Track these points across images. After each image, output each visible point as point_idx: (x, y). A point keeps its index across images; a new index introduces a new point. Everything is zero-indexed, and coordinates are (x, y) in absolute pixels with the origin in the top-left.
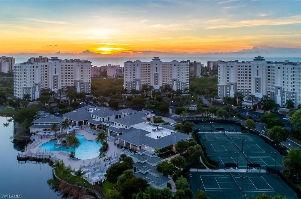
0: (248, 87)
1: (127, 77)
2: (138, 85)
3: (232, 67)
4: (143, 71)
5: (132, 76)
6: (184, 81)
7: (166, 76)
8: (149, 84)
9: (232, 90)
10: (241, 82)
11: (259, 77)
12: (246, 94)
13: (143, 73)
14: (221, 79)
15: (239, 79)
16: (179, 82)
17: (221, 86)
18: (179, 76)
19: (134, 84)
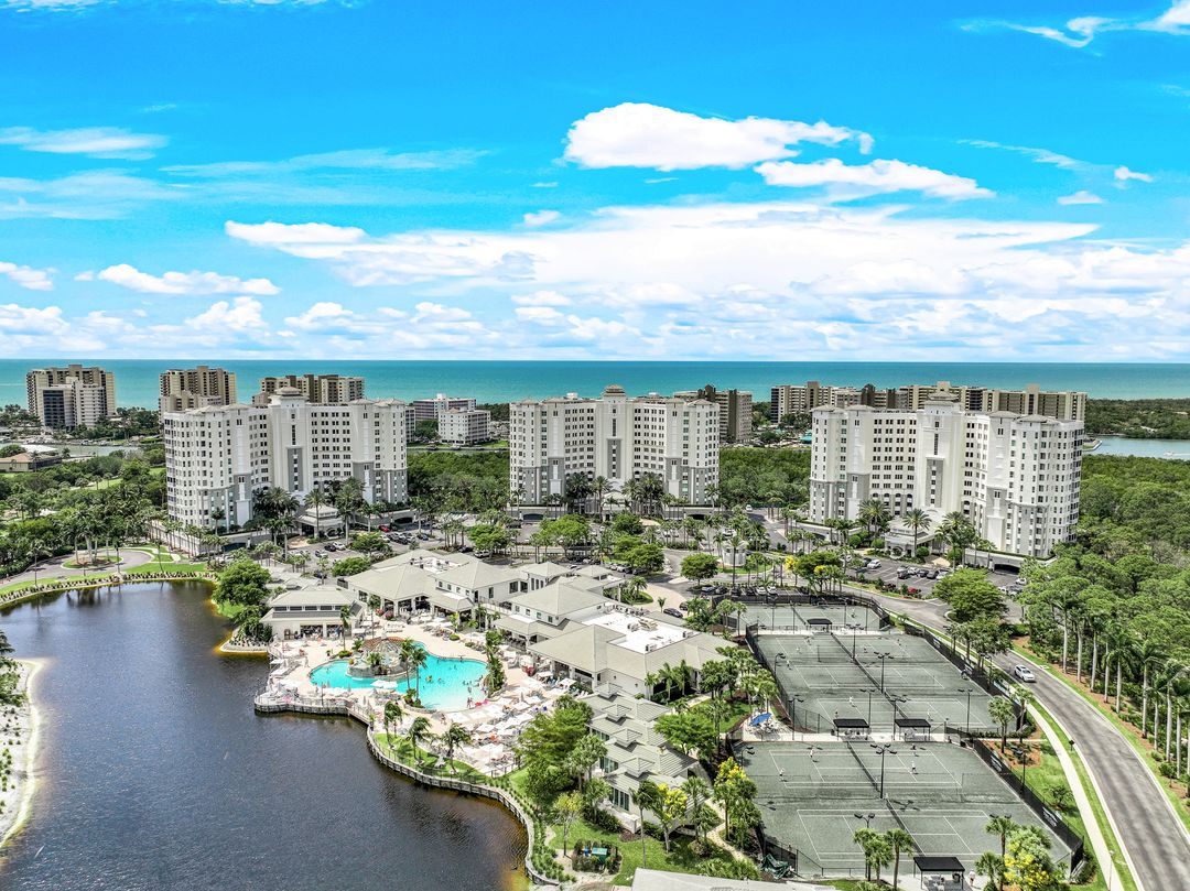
0: (904, 486)
1: (521, 454)
2: (555, 477)
3: (857, 423)
4: (572, 431)
5: (539, 450)
6: (702, 465)
7: (646, 450)
8: (590, 472)
9: (854, 495)
10: (882, 472)
11: (940, 456)
12: (898, 509)
13: (571, 439)
14: (821, 463)
15: (877, 463)
16: (688, 469)
17: (819, 485)
18: (686, 450)
19: (545, 474)
